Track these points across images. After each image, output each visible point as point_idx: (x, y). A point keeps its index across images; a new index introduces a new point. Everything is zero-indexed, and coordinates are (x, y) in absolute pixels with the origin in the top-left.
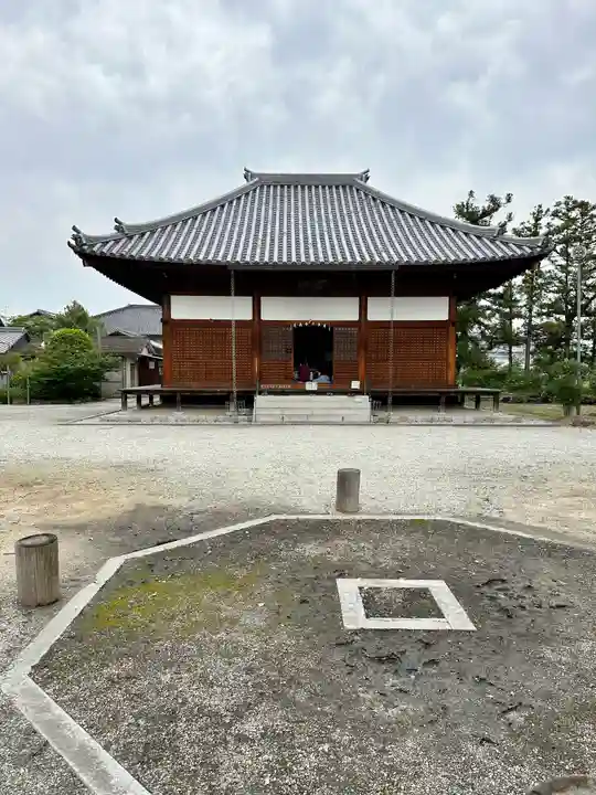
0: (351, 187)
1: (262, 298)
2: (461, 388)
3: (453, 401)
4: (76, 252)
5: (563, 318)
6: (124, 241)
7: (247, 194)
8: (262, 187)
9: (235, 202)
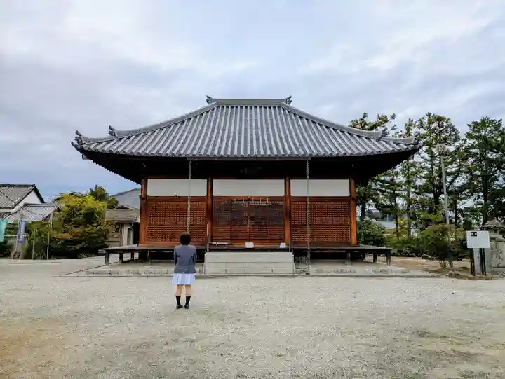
0: (279, 107)
1: (214, 180)
2: (363, 247)
3: (356, 256)
4: (78, 149)
5: (432, 196)
6: (115, 141)
7: (208, 112)
8: (218, 107)
9: (198, 117)
